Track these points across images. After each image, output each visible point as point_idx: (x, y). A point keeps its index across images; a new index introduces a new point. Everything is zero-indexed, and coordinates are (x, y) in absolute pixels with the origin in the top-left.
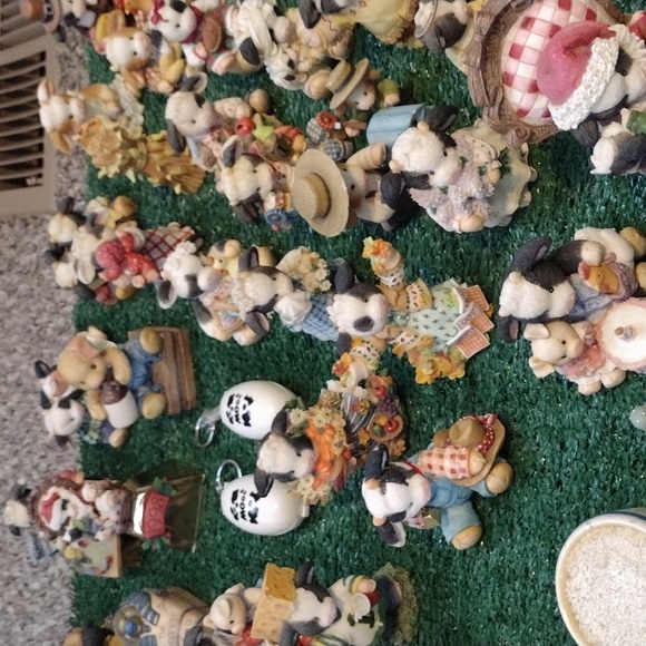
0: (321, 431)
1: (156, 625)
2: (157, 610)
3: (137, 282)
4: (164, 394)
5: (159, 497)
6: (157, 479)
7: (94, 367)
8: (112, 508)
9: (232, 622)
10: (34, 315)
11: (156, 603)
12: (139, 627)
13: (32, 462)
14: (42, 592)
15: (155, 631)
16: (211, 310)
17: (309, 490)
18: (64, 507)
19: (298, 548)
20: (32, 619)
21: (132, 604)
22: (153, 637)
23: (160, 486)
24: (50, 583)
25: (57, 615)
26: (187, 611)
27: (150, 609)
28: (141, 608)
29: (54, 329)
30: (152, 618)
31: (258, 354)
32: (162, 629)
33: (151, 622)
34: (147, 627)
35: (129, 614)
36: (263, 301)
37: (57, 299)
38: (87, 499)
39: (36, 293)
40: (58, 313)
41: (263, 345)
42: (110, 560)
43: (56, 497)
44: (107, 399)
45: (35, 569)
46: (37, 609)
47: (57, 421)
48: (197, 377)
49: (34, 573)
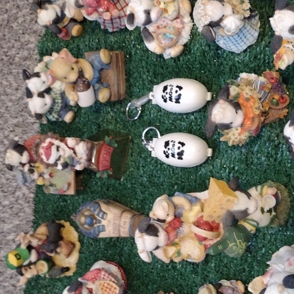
0: (248, 100)
1: (105, 219)
2: (105, 211)
3: (106, 16)
4: (110, 89)
5: (108, 147)
6: (106, 137)
7: (73, 69)
8: (85, 151)
9: (168, 215)
10: (6, 50)
11: (104, 207)
12: (94, 221)
13: (4, 134)
14: (11, 206)
15: (104, 222)
16: (154, 35)
17: (237, 135)
18: (58, 150)
19: (200, 175)
20: (4, 221)
21: (88, 208)
22: (103, 226)
23: (109, 141)
24: (17, 201)
25: (21, 218)
26: (124, 211)
27: (101, 210)
28: (95, 210)
29: (20, 58)
30: (103, 216)
31: (177, 64)
32: (109, 221)
33: (102, 218)
34: (99, 220)
35: (87, 213)
36: (216, 18)
37: (22, 40)
38: (70, 146)
39: (7, 37)
40: (23, 48)
41: (181, 59)
42: (69, 185)
43: (51, 144)
44: (79, 89)
45: (6, 194)
46: (7, 215)
47: (37, 105)
48: (127, 80)
49: (5, 196)
